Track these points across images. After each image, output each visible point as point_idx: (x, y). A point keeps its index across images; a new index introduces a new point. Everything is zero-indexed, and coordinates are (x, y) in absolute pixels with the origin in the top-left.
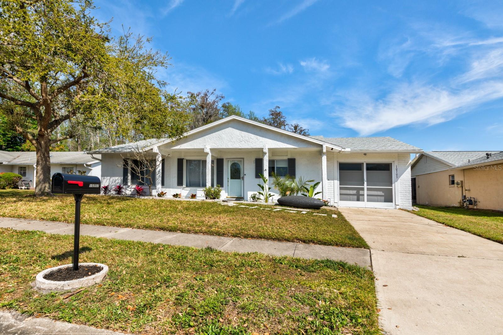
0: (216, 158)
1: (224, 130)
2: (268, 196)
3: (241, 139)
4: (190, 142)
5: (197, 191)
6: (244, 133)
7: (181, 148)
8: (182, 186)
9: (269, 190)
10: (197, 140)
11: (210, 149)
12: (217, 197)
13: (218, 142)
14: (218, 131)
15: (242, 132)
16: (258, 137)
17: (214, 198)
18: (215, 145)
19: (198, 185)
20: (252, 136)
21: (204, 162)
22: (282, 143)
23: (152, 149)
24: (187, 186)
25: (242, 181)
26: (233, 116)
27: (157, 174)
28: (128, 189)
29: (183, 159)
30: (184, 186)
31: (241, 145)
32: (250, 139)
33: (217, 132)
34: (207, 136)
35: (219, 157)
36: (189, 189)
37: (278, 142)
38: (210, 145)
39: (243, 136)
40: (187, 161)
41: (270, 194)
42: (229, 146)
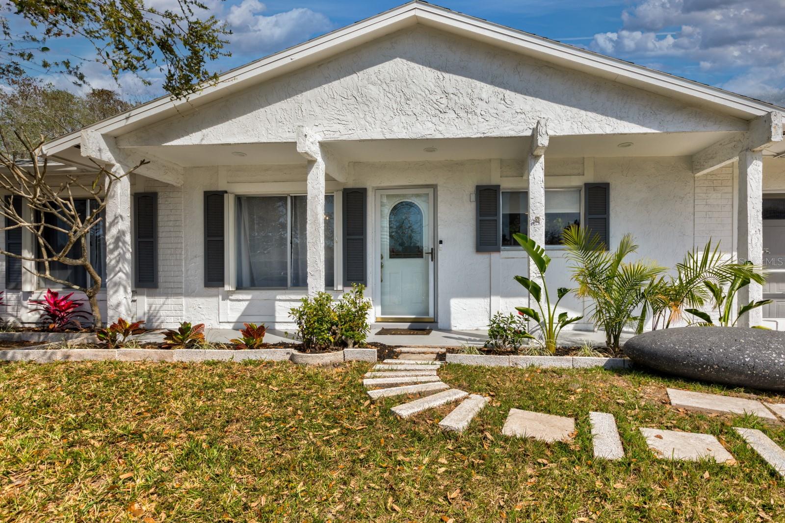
0: (342, 188)
1: (375, 68)
2: (556, 320)
3: (444, 101)
4: (241, 118)
5: (277, 303)
6: (452, 81)
7: (204, 142)
8: (221, 289)
9: (560, 297)
10: (268, 108)
11: (322, 145)
12: (353, 337)
13: (350, 117)
14: (350, 74)
15: (447, 75)
16: (508, 93)
17: (343, 344)
18: (341, 127)
19: (278, 283)
20: (486, 90)
21: (300, 202)
22: (600, 117)
23: (78, 146)
24: (240, 287)
25: (431, 264)
26: (415, 5)
27: (112, 251)
28: (25, 303)
29: (226, 192)
30: (227, 288)
31: (442, 128)
32: (477, 102)
33: (348, 78)
34: (308, 94)
35: (351, 184)
36: (249, 297)
37: (583, 113)
38: (320, 128)
39: (451, 90)
40: (239, 199)
41: (565, 314)
42: (395, 129)
